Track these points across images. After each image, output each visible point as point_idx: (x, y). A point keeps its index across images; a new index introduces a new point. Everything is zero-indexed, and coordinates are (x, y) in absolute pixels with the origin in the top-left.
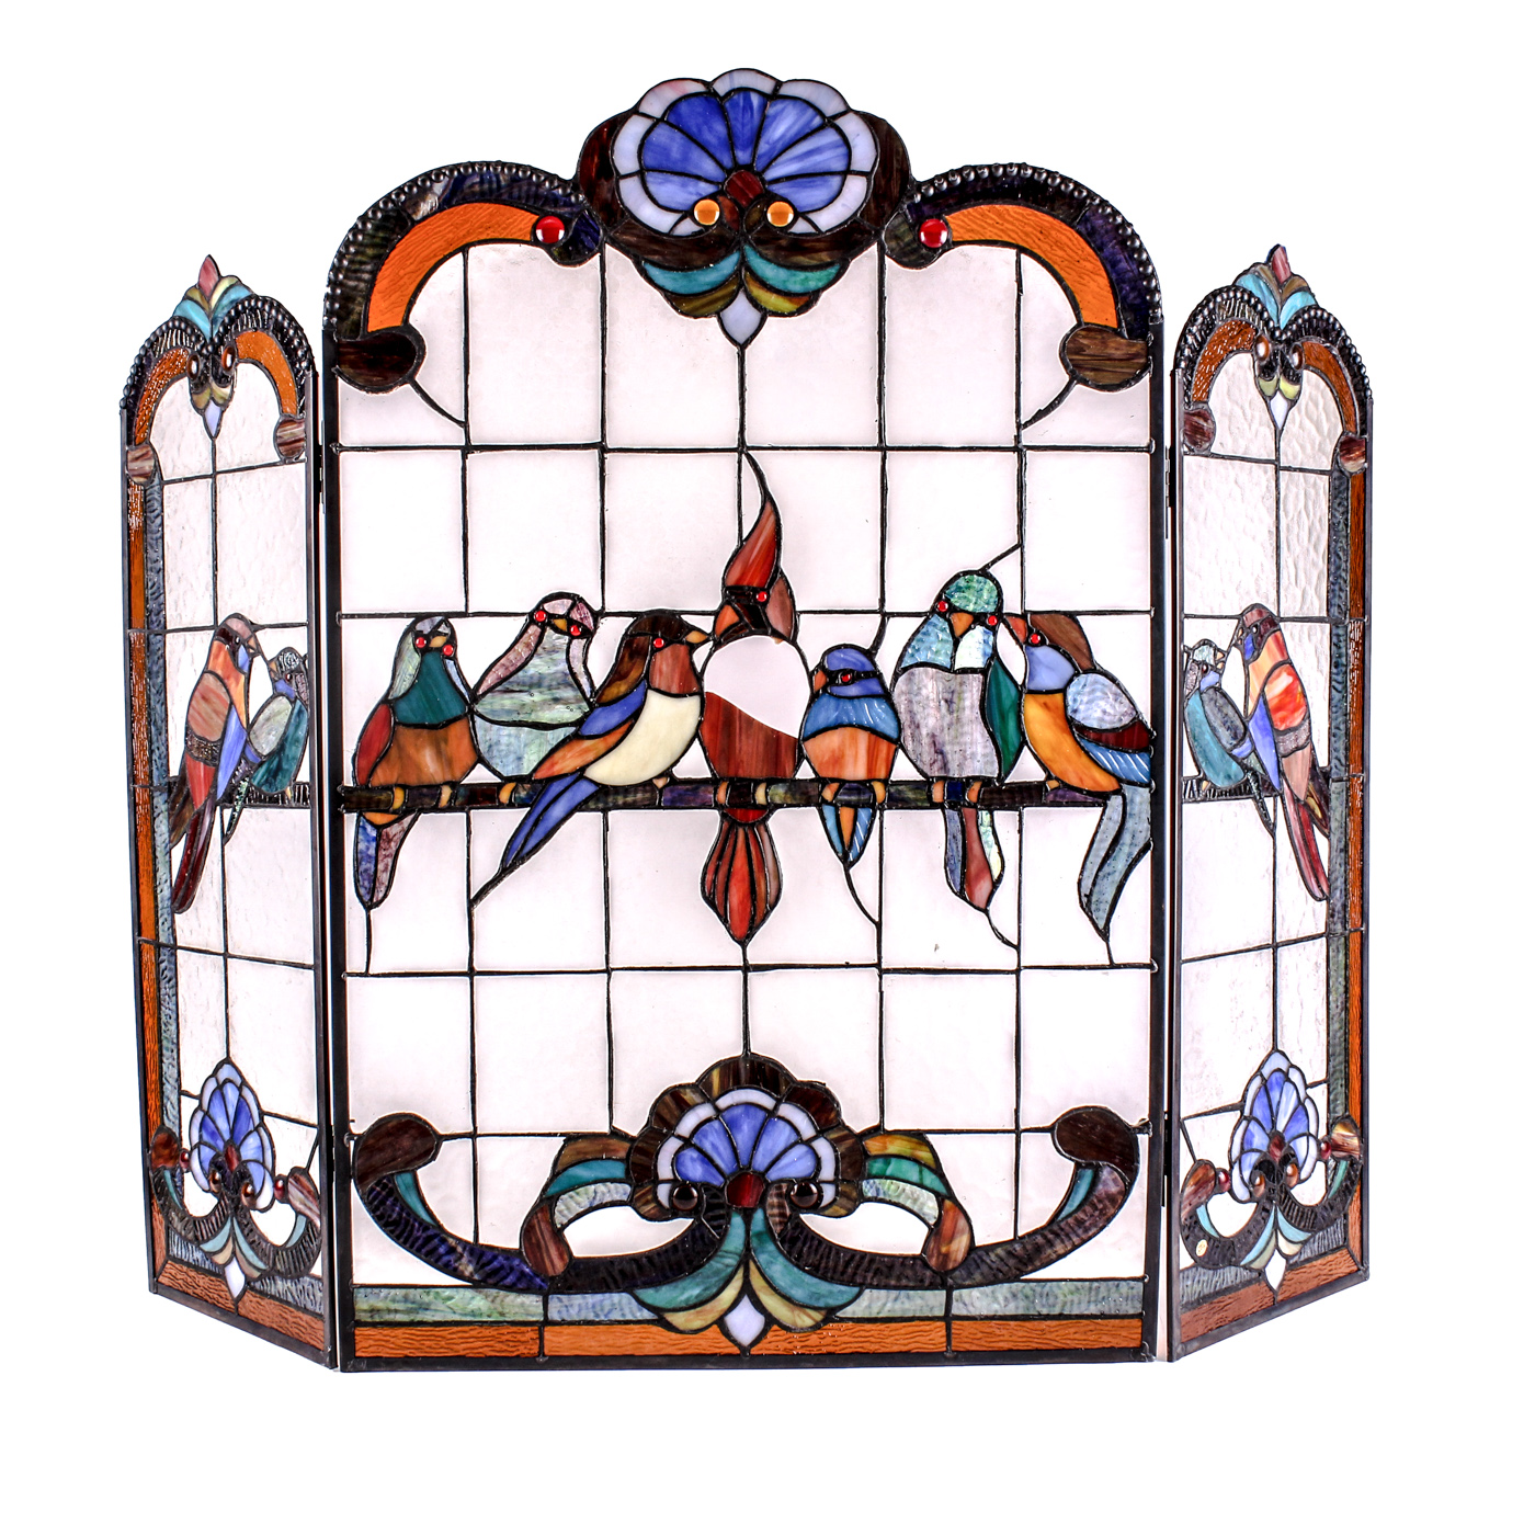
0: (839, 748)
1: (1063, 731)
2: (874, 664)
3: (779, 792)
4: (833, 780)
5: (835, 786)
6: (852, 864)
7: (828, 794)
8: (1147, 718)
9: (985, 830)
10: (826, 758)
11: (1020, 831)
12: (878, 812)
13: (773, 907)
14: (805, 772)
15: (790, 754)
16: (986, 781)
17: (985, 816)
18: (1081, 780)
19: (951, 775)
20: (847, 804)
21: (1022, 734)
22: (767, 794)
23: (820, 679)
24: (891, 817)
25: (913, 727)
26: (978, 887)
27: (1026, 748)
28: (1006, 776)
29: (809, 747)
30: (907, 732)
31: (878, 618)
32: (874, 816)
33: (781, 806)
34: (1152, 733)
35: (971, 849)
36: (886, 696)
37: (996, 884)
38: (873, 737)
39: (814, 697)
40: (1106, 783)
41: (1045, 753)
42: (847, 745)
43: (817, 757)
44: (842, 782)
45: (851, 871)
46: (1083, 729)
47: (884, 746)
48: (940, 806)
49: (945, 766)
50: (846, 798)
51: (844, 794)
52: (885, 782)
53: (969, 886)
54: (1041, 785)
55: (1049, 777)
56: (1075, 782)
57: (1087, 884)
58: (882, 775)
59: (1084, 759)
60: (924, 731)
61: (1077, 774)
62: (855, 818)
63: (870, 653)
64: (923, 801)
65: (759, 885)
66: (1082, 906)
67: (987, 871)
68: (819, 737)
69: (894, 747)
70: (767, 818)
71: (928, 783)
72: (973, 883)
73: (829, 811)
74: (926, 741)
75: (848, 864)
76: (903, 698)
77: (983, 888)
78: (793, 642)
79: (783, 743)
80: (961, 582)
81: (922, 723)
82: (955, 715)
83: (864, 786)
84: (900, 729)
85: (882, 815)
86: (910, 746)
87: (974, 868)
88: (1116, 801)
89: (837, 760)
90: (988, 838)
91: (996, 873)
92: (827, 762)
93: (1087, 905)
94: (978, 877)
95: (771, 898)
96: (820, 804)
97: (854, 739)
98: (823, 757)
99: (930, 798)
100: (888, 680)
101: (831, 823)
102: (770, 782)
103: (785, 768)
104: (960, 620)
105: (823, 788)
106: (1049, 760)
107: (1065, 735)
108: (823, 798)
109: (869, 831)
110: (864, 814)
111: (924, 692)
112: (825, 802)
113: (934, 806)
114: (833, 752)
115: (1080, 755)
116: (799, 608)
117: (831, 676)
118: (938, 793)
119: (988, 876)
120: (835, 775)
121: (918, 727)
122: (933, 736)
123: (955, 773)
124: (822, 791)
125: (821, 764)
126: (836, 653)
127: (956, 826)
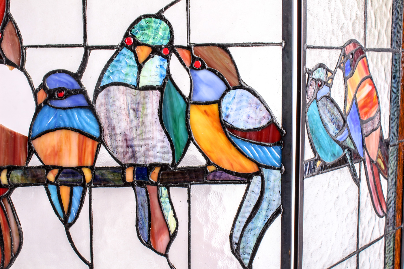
0: (58, 143)
1: (218, 130)
2: (81, 85)
3: (17, 176)
4: (54, 167)
5: (56, 171)
6: (71, 225)
7: (51, 177)
8: (279, 121)
9: (164, 200)
10: (49, 151)
11: (189, 201)
12: (88, 189)
13: (16, 255)
14: (34, 162)
15: (23, 148)
16: (164, 167)
17: (163, 191)
18: (232, 165)
19: (138, 162)
20: (66, 184)
21: (189, 133)
22: (8, 177)
23: (42, 96)
24: (97, 192)
25: (110, 129)
26: (160, 239)
27: (192, 144)
28: (178, 163)
29: (37, 144)
30: (106, 132)
31: (82, 50)
32: (84, 192)
33: (18, 186)
34: (282, 133)
35: (154, 214)
36: (90, 108)
37: (172, 237)
38: (82, 136)
39: (39, 109)
40: (250, 168)
41: (205, 146)
42: (64, 141)
43: (42, 151)
44: (61, 169)
45: (71, 230)
46: (233, 129)
47: (90, 143)
48: (131, 184)
49: (134, 156)
50: (64, 179)
51: (63, 176)
52: (92, 168)
53: (154, 239)
54: (203, 169)
55: (209, 163)
56: (227, 167)
57: (237, 234)
58: (89, 163)
59: (234, 150)
60: (118, 131)
61: (229, 161)
62: (71, 193)
63: (77, 76)
64: (119, 181)
65: (6, 240)
66: (233, 252)
67: (166, 228)
68: (43, 137)
69: (97, 143)
70: (10, 193)
71: (123, 168)
72: (156, 237)
73: (52, 189)
74: (120, 138)
75: (68, 226)
76: (103, 108)
77: (164, 239)
78: (22, 69)
79: (19, 141)
80: (143, 23)
81: (117, 126)
82: (141, 120)
83: (77, 171)
84: (101, 130)
85: (90, 192)
86: (109, 143)
87: (156, 226)
88: (256, 180)
89: (57, 153)
90: (166, 206)
91: (172, 229)
92: (50, 155)
93: (236, 251)
94: (160, 233)
95: (15, 248)
96: (46, 183)
97: (68, 138)
98: (47, 150)
99: (124, 179)
100: (91, 94)
101: (54, 197)
102: (10, 169)
103: (20, 159)
104: (142, 51)
105: (47, 172)
106: (208, 151)
107: (220, 133)
108: (48, 180)
109: (82, 202)
110: (77, 191)
111: (117, 103)
112: (49, 182)
113: (127, 184)
114: (54, 147)
115: (231, 148)
116: (25, 43)
117: (51, 94)
118: (129, 175)
119: (167, 232)
120: (56, 164)
121: (114, 128)
122: (125, 135)
123: (141, 160)
124: (46, 175)
125: (45, 156)
126: (53, 76)
127: (143, 199)
